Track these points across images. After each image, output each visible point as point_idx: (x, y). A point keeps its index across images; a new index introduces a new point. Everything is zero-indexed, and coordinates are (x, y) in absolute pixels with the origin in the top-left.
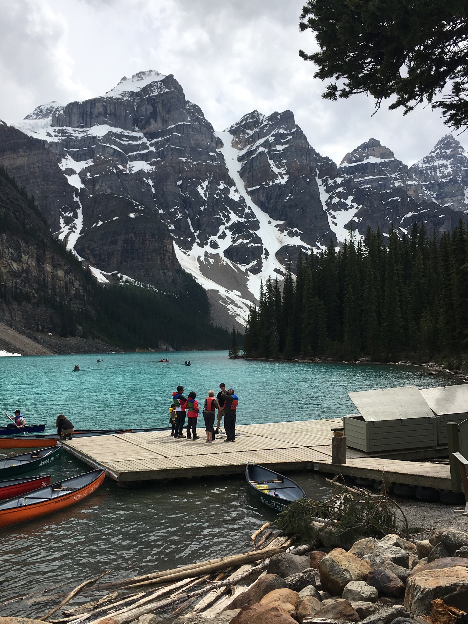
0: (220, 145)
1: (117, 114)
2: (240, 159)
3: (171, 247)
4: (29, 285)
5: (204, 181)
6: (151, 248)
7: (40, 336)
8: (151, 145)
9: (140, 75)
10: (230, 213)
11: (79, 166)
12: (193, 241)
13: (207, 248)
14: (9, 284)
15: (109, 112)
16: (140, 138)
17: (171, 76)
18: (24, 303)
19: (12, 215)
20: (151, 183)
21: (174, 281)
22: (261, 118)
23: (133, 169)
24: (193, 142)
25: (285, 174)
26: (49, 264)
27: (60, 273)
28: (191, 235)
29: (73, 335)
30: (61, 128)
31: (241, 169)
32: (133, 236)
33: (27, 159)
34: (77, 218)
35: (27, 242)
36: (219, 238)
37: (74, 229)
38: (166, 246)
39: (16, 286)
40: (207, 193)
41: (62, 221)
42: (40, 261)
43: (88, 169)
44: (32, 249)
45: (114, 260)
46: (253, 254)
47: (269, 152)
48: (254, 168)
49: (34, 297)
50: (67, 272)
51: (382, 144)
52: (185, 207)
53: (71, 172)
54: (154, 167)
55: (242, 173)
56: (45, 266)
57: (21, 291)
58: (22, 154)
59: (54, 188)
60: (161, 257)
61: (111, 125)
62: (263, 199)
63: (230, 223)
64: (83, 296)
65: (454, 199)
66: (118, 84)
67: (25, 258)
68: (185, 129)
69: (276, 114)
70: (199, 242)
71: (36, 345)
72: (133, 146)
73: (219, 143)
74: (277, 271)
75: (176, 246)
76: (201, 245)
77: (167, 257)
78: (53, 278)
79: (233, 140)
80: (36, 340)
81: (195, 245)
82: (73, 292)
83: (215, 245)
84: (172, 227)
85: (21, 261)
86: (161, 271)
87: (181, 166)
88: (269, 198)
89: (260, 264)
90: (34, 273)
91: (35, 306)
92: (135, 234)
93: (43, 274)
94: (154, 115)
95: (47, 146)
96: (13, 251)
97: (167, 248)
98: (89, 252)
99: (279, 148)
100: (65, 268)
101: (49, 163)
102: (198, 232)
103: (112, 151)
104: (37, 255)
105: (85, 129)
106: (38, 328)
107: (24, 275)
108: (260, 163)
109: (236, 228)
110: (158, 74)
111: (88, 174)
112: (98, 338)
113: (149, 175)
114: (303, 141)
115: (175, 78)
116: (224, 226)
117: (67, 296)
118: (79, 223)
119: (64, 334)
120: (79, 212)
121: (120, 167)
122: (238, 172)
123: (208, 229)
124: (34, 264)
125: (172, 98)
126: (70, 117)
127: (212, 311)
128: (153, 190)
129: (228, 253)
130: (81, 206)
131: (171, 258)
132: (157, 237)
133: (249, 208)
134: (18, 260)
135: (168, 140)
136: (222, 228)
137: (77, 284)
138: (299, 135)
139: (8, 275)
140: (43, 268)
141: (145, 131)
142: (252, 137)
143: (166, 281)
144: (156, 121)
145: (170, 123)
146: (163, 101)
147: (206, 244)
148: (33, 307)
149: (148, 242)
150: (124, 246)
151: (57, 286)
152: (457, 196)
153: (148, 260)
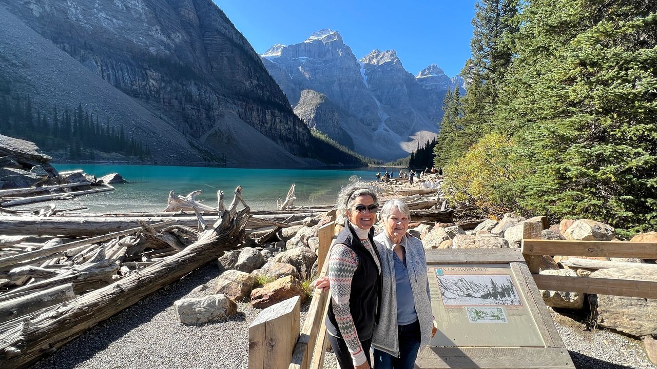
1: (311, 51)
2: (368, 74)
4: (291, 135)
15: (307, 50)
16: (322, 63)
31: (369, 79)
32: (321, 111)
39: (286, 135)
48: (375, 78)
49: (293, 140)
51: (439, 67)
55: (369, 81)
57: (288, 137)
60: (332, 122)
61: (308, 57)
64: (308, 141)
68: (343, 59)
77: (335, 122)
78: (298, 131)
90: (292, 129)
91: (293, 144)
93: (296, 129)
94: (328, 51)
96: (285, 119)
107: (289, 130)
117: (304, 140)
122: (367, 80)
126: (288, 53)
132: (331, 112)
133: (373, 98)
135: (335, 64)
139: (283, 130)
141: (324, 59)
144: (329, 54)
151: (300, 135)
153: (327, 123)
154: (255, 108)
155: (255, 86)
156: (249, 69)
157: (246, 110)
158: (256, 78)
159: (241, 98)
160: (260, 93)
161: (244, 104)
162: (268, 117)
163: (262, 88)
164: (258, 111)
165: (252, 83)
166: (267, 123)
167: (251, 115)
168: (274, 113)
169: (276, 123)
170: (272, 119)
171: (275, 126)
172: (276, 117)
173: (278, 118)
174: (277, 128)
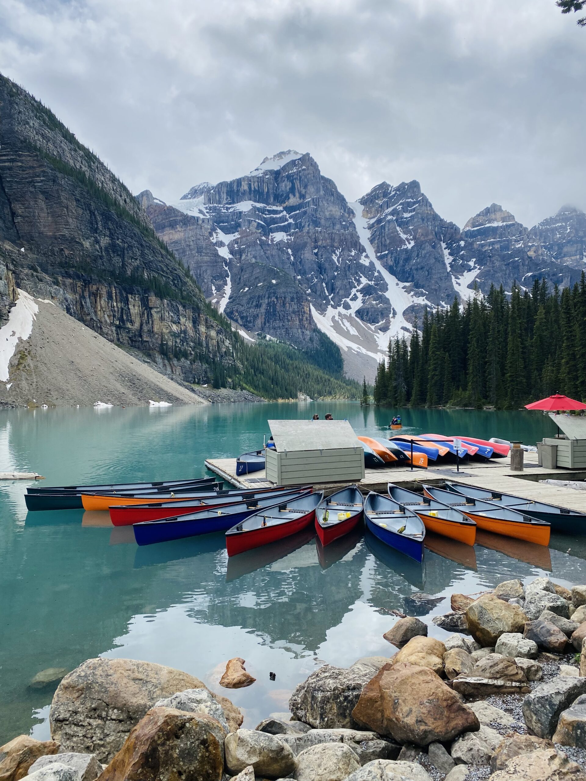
0: (352, 215)
1: (260, 190)
2: (370, 227)
3: (308, 309)
4: (187, 344)
5: (338, 248)
6: (291, 309)
7: (196, 387)
8: (290, 218)
9: (281, 155)
10: (361, 277)
11: (227, 239)
12: (328, 303)
13: (341, 309)
14: (170, 343)
15: (253, 189)
16: (282, 211)
17: (308, 154)
18: (183, 359)
19: (171, 282)
20: (290, 251)
21: (311, 340)
22: (390, 189)
23: (275, 240)
24: (327, 214)
25: (412, 240)
26: (203, 325)
27: (213, 333)
28: (326, 298)
29: (225, 387)
30: (211, 205)
31: (371, 237)
32: (275, 300)
33: (183, 234)
34: (227, 285)
35: (184, 307)
36: (351, 300)
37: (224, 295)
38: (304, 308)
39: (175, 345)
40: (341, 259)
41: (213, 288)
42: (195, 322)
43: (236, 241)
44: (189, 313)
45: (259, 322)
46: (382, 314)
47: (397, 220)
48: (383, 235)
49: (191, 354)
50: (218, 332)
51: (504, 209)
52: (321, 273)
53: (221, 244)
54: (292, 238)
55: (372, 241)
56: (200, 327)
57: (180, 349)
58: (179, 229)
59: (206, 258)
60: (299, 318)
61: (255, 201)
62: (391, 263)
63: (361, 286)
64: (233, 352)
65: (573, 258)
66: (261, 164)
67: (183, 320)
68: (320, 201)
69: (403, 184)
70: (333, 304)
71: (193, 395)
72: (274, 219)
73: (351, 212)
74: (405, 329)
75: (312, 308)
76: (334, 307)
77: (305, 318)
78: (206, 337)
79: (364, 210)
80: (193, 391)
81: (329, 307)
82: (224, 350)
83: (347, 307)
84: (309, 291)
85: (179, 323)
86: (299, 330)
87: (317, 235)
88: (397, 262)
89: (388, 322)
90: (191, 333)
91: (193, 362)
92: (277, 298)
93: (198, 334)
94: (292, 190)
95: (200, 222)
96: (172, 315)
97: (305, 310)
98: (237, 314)
99: (406, 215)
100: (217, 328)
101: (202, 237)
102: (332, 295)
103: (256, 224)
104: (193, 317)
105: (232, 205)
106: (195, 380)
107: (182, 335)
108: (389, 230)
109: (366, 291)
110: (296, 153)
111: (236, 246)
112: (245, 389)
113: (288, 245)
114: (429, 208)
115: (311, 156)
116: (356, 289)
117: (219, 353)
118: (228, 289)
119: (216, 386)
120: (228, 280)
121: (263, 238)
122: (368, 239)
123: (341, 292)
124: (191, 326)
125: (308, 174)
126: (219, 196)
127: (344, 366)
128: (292, 258)
129: (359, 313)
130: (230, 274)
131: (308, 318)
132: (296, 300)
133: (379, 272)
134: (178, 323)
135: (305, 213)
136: (354, 291)
137: (227, 343)
138: (425, 202)
139: (169, 335)
140: (198, 329)
141: (285, 205)
142: (381, 206)
143: (304, 339)
144: (294, 196)
145: (307, 196)
146: (300, 177)
147: (339, 306)
148: (191, 363)
149: (288, 305)
150: (267, 309)
151: (210, 345)
152: (576, 255)
153: (288, 321)
154: (104, 291)
155: (106, 249)
156: (92, 213)
157: (83, 297)
158: (108, 233)
159: (71, 271)
160: (117, 260)
161: (79, 284)
162: (135, 309)
163: (121, 253)
164: (110, 297)
165: (97, 242)
166: (132, 322)
167: (94, 304)
168: (148, 301)
169: (153, 322)
170: (143, 314)
171: (150, 326)
172: (151, 308)
173: (155, 310)
174: (155, 330)
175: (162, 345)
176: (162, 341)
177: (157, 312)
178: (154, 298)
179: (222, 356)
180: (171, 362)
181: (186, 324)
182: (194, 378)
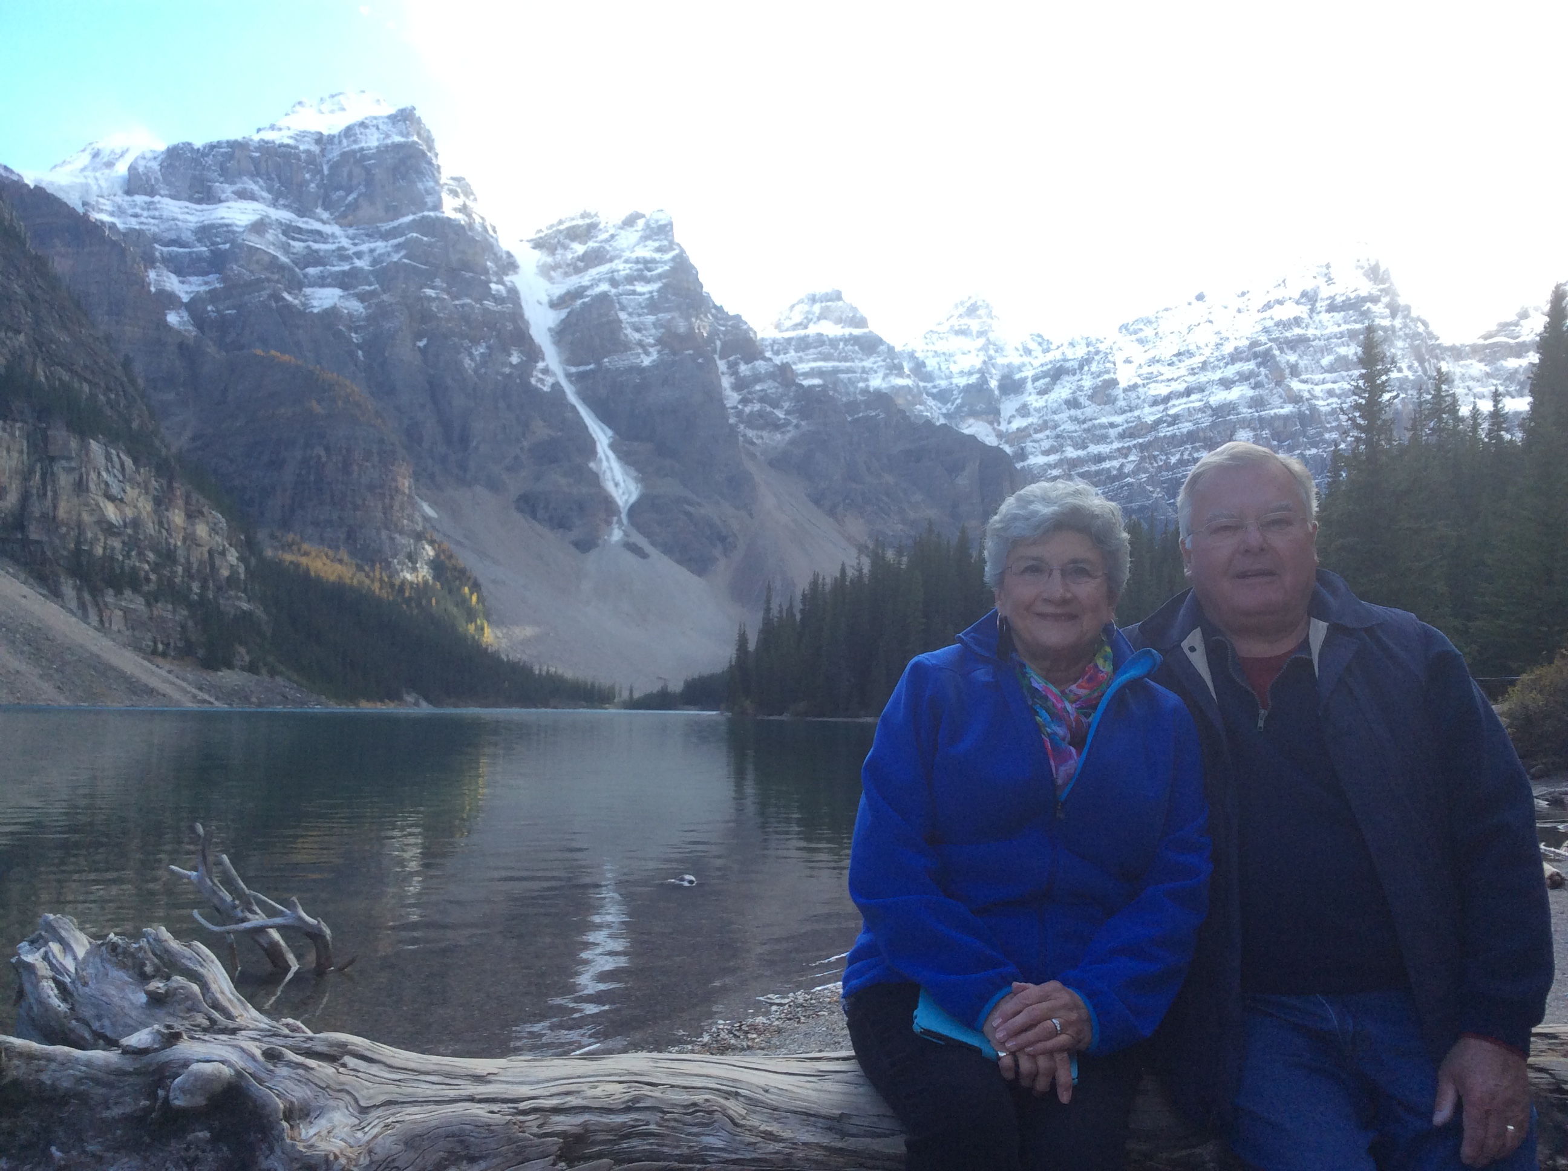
0: (512, 269)
1: (284, 178)
2: (554, 305)
3: (406, 482)
5: (475, 343)
6: (363, 481)
8: (359, 255)
11: (186, 287)
13: (480, 491)
15: (263, 172)
16: (334, 237)
17: (411, 110)
19: (101, 397)
20: (355, 336)
23: (314, 303)
26: (179, 509)
27: (201, 530)
29: (230, 666)
31: (557, 326)
35: (136, 461)
36: (508, 469)
38: (395, 481)
42: (161, 501)
43: (210, 296)
44: (148, 476)
46: (581, 510)
48: (585, 324)
49: (148, 580)
50: (212, 529)
51: (846, 299)
53: (169, 300)
54: (363, 304)
55: (559, 335)
56: (170, 514)
59: (132, 331)
61: (267, 203)
66: (286, 115)
67: (131, 493)
68: (437, 226)
69: (636, 215)
72: (316, 252)
73: (510, 264)
74: (630, 547)
76: (463, 484)
77: (395, 504)
79: (541, 260)
83: (495, 486)
86: (382, 535)
87: (426, 306)
88: (615, 390)
89: (594, 531)
93: (167, 530)
96: (109, 479)
99: (642, 288)
101: (122, 277)
103: (267, 259)
104: (156, 489)
105: (205, 207)
108: (599, 316)
109: (544, 453)
110: (380, 101)
111: (210, 307)
112: (281, 674)
113: (351, 321)
114: (691, 279)
115: (418, 114)
116: (518, 445)
119: (211, 663)
121: (287, 296)
122: (550, 330)
123: (482, 449)
124: (149, 509)
128: (360, 354)
129: (525, 502)
131: (405, 506)
133: (574, 411)
134: (119, 499)
135: (398, 248)
137: (232, 556)
138: (684, 262)
140: (168, 518)
141: (345, 223)
142: (581, 258)
145: (402, 211)
147: (476, 482)
148: (147, 602)
149: (355, 468)
168: (45, 439)
169: (55, 492)
170: (31, 471)
171: (48, 502)
172: (52, 459)
173: (64, 463)
174: (62, 513)
175: (78, 552)
176: (78, 543)
177: (70, 470)
178: (64, 433)
179: (219, 588)
180: (100, 600)
181: (140, 505)
182: (155, 643)
